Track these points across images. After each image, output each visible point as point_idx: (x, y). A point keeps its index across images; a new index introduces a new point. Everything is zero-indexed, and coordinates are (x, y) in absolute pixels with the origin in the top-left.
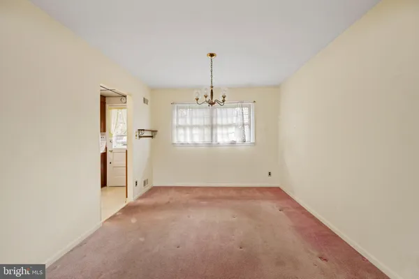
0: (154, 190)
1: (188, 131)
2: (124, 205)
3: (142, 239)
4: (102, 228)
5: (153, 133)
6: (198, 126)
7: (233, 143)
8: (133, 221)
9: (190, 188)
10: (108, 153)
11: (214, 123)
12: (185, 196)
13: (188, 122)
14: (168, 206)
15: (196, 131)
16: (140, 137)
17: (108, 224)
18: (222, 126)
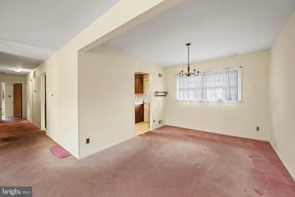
0: (166, 127)
1: (186, 92)
2: (148, 131)
3: (148, 146)
4: (135, 138)
5: (166, 94)
6: (193, 89)
7: (220, 101)
8: (148, 138)
9: (187, 129)
10: (145, 104)
11: (205, 86)
12: (181, 133)
13: (186, 87)
14: (168, 135)
15: (191, 92)
16: (156, 96)
17: (138, 137)
18: (210, 88)
